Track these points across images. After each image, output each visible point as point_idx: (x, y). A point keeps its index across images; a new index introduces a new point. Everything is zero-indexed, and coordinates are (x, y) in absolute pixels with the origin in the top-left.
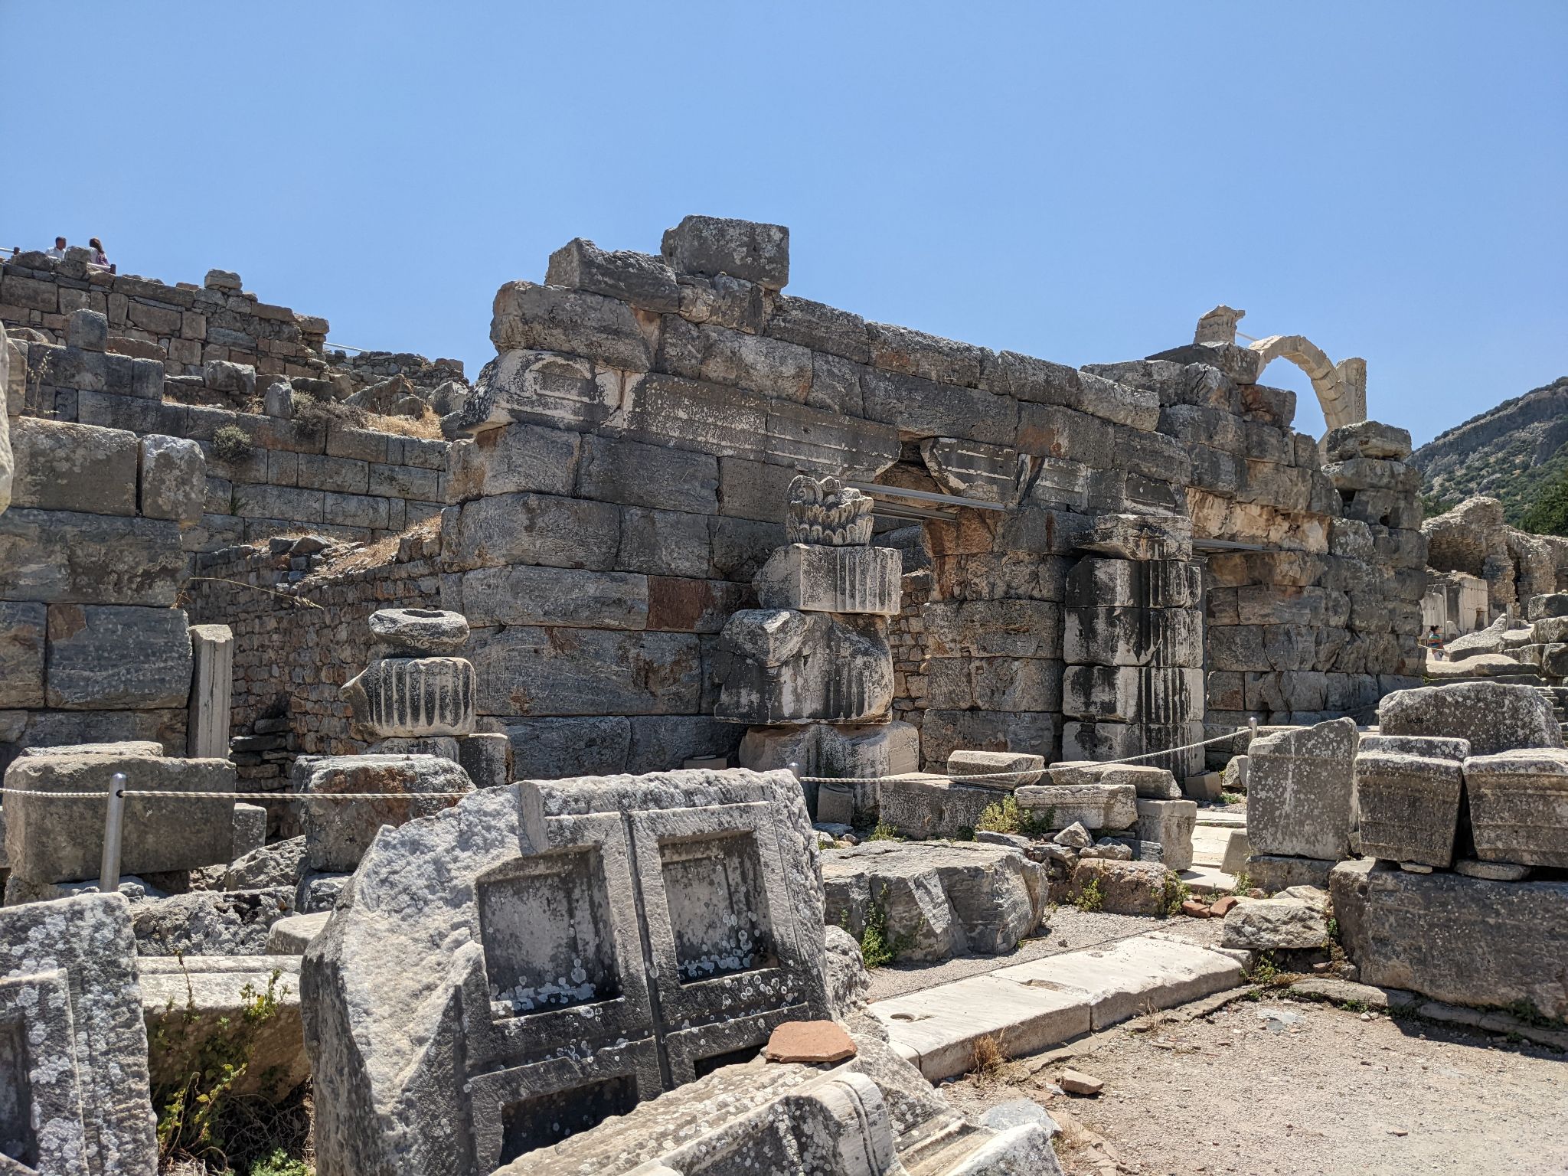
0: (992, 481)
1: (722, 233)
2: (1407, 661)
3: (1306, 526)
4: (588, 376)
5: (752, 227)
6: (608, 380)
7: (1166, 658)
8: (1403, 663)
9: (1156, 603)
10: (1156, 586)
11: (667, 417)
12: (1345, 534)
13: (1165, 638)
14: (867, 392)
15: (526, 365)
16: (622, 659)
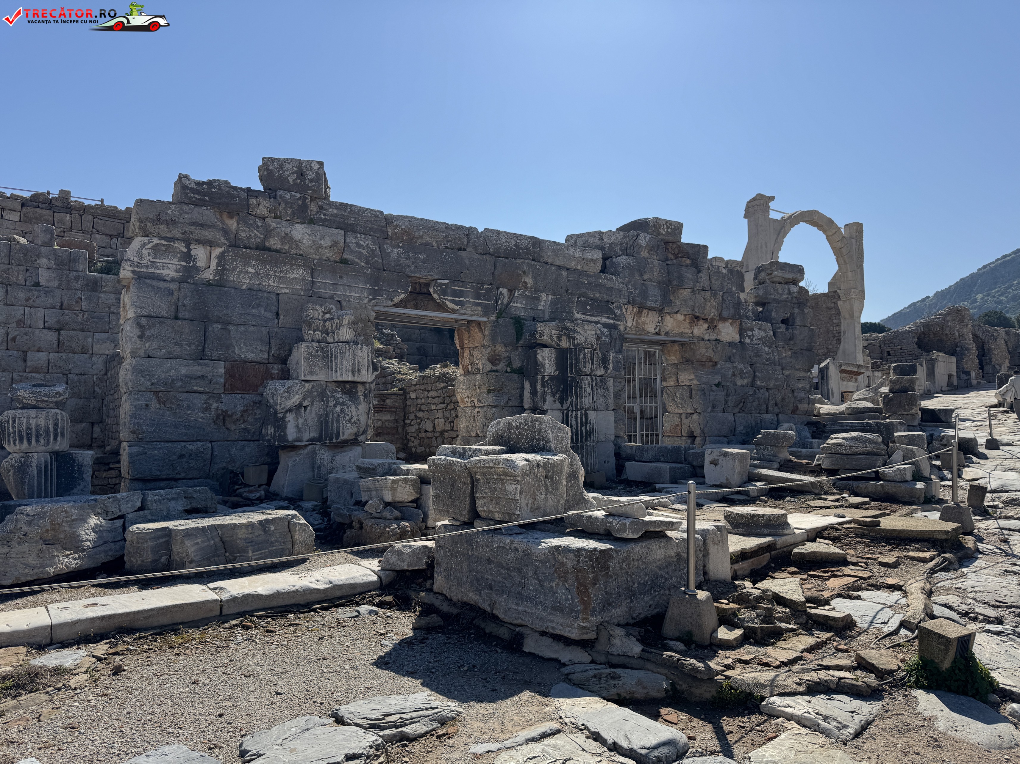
0: (478, 304)
1: (281, 166)
2: (799, 406)
3: (720, 325)
4: (185, 250)
5: (301, 162)
6: (200, 252)
7: (576, 405)
8: (797, 407)
9: (572, 373)
10: (571, 363)
11: (241, 272)
12: (752, 330)
13: (576, 393)
14: (385, 255)
15: (143, 246)
16: (207, 409)
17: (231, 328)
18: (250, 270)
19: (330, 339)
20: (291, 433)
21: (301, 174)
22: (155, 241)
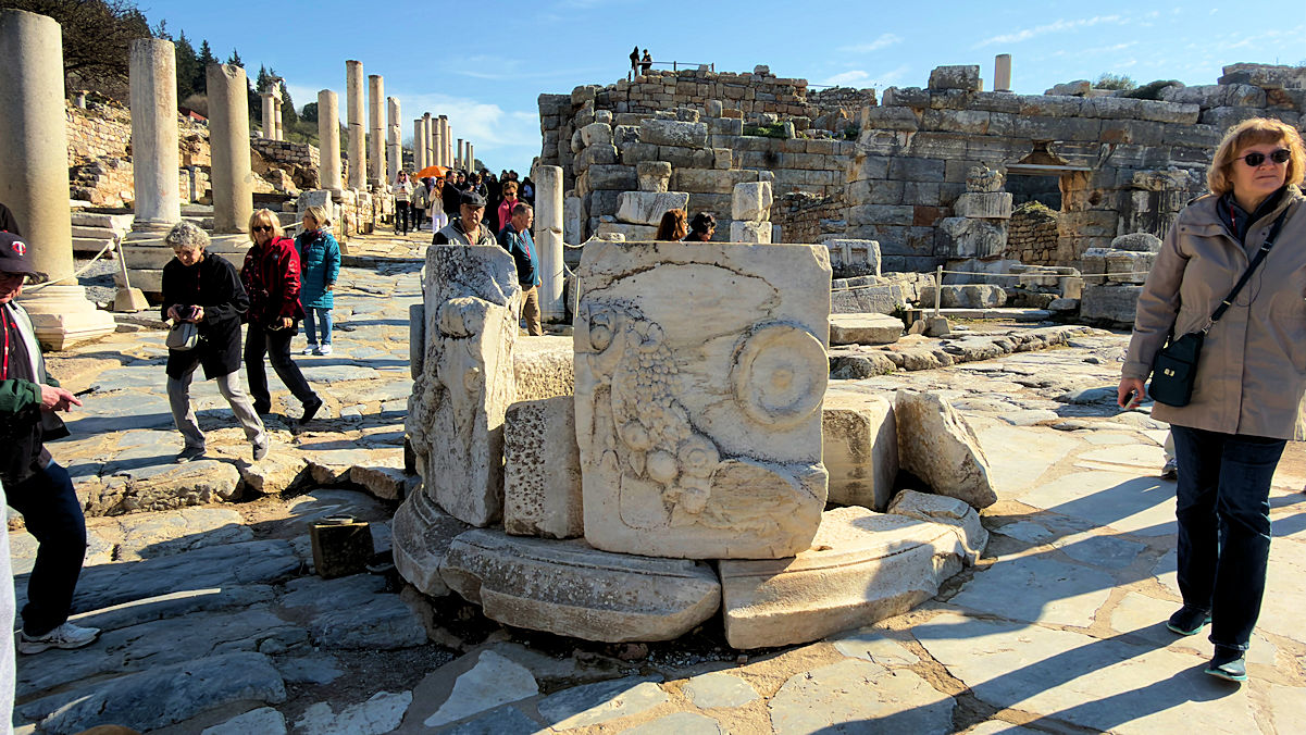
0: (1085, 158)
1: (951, 72)
4: (894, 136)
5: (964, 67)
6: (901, 136)
9: (1162, 210)
10: (1162, 202)
11: (924, 147)
14: (1016, 125)
15: (872, 135)
16: (903, 236)
17: (918, 184)
18: (930, 145)
19: (985, 190)
20: (960, 251)
21: (964, 76)
22: (879, 131)
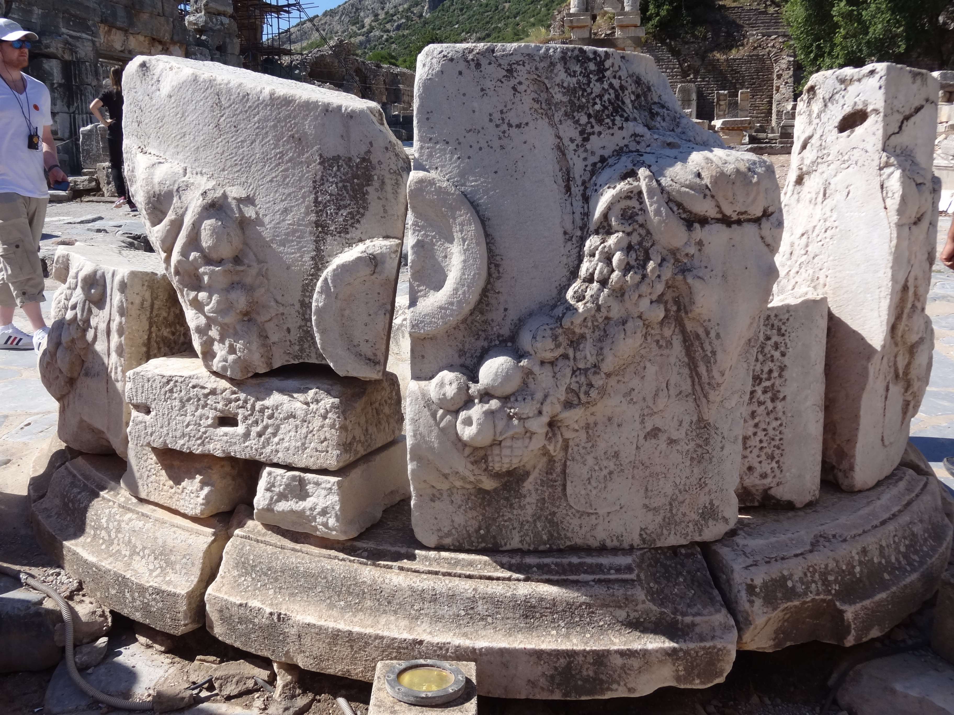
3: (171, 48)
7: (82, 109)
9: (76, 82)
10: (75, 74)
12: (195, 54)
13: (81, 99)
